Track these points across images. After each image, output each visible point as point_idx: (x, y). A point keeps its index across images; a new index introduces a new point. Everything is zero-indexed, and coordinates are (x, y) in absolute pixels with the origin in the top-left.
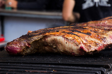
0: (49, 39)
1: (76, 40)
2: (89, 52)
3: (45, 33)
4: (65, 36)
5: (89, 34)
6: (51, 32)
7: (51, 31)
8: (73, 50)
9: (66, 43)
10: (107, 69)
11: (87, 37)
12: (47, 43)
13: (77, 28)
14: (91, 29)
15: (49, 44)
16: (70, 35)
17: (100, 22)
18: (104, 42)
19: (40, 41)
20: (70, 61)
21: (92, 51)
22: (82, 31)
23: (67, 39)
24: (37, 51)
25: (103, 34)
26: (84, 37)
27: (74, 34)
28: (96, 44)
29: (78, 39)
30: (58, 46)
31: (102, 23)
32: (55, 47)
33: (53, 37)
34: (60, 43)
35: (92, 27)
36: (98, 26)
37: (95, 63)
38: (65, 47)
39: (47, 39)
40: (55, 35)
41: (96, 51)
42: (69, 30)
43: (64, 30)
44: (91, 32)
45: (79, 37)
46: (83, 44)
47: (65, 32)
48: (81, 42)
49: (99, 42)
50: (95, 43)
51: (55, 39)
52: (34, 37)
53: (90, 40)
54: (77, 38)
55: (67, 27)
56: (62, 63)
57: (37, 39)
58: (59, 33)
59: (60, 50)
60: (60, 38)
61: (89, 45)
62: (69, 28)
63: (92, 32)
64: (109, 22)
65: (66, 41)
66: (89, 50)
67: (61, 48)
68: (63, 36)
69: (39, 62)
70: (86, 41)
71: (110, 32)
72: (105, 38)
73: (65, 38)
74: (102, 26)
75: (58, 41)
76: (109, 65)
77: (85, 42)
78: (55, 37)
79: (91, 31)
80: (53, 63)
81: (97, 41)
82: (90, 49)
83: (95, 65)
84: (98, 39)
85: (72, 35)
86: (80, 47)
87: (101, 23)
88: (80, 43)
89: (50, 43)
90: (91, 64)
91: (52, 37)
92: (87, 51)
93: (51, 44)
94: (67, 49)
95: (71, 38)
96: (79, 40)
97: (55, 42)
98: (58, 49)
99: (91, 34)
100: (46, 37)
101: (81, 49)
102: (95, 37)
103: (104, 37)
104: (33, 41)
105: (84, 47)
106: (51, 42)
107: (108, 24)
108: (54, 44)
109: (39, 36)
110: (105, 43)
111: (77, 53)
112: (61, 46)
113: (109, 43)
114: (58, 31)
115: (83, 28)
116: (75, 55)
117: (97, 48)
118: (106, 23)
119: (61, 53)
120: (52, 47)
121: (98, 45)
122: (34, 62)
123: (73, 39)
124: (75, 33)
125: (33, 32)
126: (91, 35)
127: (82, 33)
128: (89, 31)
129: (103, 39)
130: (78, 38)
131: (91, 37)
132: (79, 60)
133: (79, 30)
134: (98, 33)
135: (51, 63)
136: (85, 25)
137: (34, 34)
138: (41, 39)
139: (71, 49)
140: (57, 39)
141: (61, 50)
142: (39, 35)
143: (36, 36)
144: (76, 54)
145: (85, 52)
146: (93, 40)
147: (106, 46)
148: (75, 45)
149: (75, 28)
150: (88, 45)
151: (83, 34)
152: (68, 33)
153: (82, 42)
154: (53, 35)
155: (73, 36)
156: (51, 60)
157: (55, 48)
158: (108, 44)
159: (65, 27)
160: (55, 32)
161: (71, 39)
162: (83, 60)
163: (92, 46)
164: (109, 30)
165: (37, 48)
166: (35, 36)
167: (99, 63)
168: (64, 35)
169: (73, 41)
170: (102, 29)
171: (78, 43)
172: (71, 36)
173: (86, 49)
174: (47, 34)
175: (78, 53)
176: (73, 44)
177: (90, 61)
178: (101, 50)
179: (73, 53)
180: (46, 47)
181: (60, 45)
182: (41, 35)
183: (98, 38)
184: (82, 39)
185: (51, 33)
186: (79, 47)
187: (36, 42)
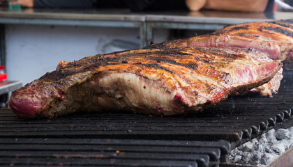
0: (106, 80)
1: (165, 80)
2: (194, 106)
3: (97, 66)
4: (142, 73)
5: (192, 66)
6: (111, 64)
7: (110, 60)
8: (159, 102)
9: (145, 87)
10: (232, 143)
11: (189, 73)
12: (102, 88)
13: (168, 54)
14: (197, 55)
15: (107, 91)
16: (153, 70)
17: (216, 39)
18: (226, 83)
19: (85, 85)
20: (155, 129)
21: (202, 103)
22: (177, 61)
23: (146, 78)
24: (79, 106)
25: (223, 66)
26: (183, 73)
27: (162, 68)
28: (209, 89)
29: (170, 79)
30: (127, 95)
31: (220, 41)
32: (119, 96)
33: (115, 76)
34: (131, 89)
35: (198, 50)
36: (211, 46)
37: (208, 132)
38: (141, 96)
39: (101, 80)
40: (118, 71)
41: (208, 103)
42: (151, 58)
43: (139, 59)
44: (198, 63)
45: (172, 73)
46: (180, 89)
47: (140, 63)
48: (177, 85)
49: (216, 83)
50: (207, 85)
51: (119, 79)
52: (73, 76)
53: (196, 80)
54: (168, 77)
55: (145, 51)
56: (136, 133)
57: (80, 81)
58: (128, 66)
59: (131, 103)
60: (130, 78)
61: (195, 92)
62: (150, 53)
63: (200, 62)
64: (234, 38)
65: (143, 84)
66: (194, 102)
67: (132, 99)
68: (138, 73)
69: (84, 133)
70: (188, 81)
71: (236, 60)
72: (228, 74)
73: (140, 76)
74: (220, 46)
75: (127, 83)
76: (237, 134)
77: (184, 84)
78: (120, 76)
79: (198, 59)
80: (116, 133)
81: (211, 81)
82: (196, 98)
83: (208, 135)
84: (212, 77)
85: (156, 69)
86: (176, 96)
87: (218, 40)
88: (174, 88)
89: (108, 89)
90: (200, 133)
91: (112, 75)
92: (190, 104)
93: (112, 91)
94: (146, 101)
95: (154, 76)
96: (173, 81)
97: (120, 86)
98: (127, 101)
99: (197, 66)
100: (99, 75)
101: (178, 100)
102: (205, 73)
103: (225, 73)
104: (71, 84)
105: (183, 97)
106: (112, 86)
107: (232, 42)
108: (118, 90)
109: (84, 74)
110: (228, 86)
111: (167, 110)
112: (133, 95)
113: (235, 86)
114: (126, 62)
115: (180, 53)
116: (165, 114)
117: (210, 97)
118: (227, 39)
119: (133, 110)
120: (112, 96)
121: (214, 91)
122: (74, 133)
123: (159, 78)
124: (162, 65)
125: (70, 64)
126: (199, 69)
127: (178, 64)
128: (194, 60)
129: (222, 77)
130: (170, 76)
131: (199, 73)
132: (174, 125)
133: (171, 58)
134: (212, 63)
135: (111, 133)
136: (185, 44)
137: (72, 69)
138: (88, 80)
139: (154, 100)
140: (123, 80)
141: (134, 104)
142: (84, 70)
143: (77, 75)
144: (165, 111)
145: (186, 106)
146: (203, 78)
147: (230, 91)
148: (163, 93)
149: (163, 53)
150: (193, 90)
151: (181, 67)
152: (149, 66)
153: (180, 84)
154: (114, 70)
155: (159, 71)
156: (111, 126)
157: (120, 99)
158: (233, 88)
159: (141, 51)
160: (118, 64)
161: (156, 79)
162: (183, 125)
163: (200, 94)
164: (235, 57)
165: (80, 100)
166: (74, 73)
167: (216, 131)
168: (139, 71)
169: (160, 82)
170: (219, 55)
171: (170, 87)
172: (154, 72)
173: (187, 100)
174: (102, 68)
175: (171, 110)
176: (159, 91)
177: (197, 127)
178: (221, 101)
179: (160, 109)
180: (100, 98)
181: (131, 91)
182: (89, 72)
183: (212, 75)
184: (178, 77)
185: (111, 67)
186: (173, 97)
187: (77, 86)
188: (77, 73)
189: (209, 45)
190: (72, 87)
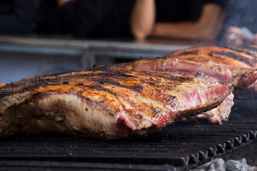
0: (45, 102)
1: (108, 102)
2: (138, 130)
3: (36, 87)
4: (84, 94)
5: (137, 88)
6: (52, 85)
7: (50, 81)
8: (101, 126)
9: (86, 110)
10: (178, 168)
11: (133, 96)
12: (41, 110)
13: (111, 75)
14: (142, 77)
15: (47, 114)
16: (96, 91)
17: (163, 62)
18: (172, 107)
19: (24, 106)
20: (96, 152)
21: (146, 127)
22: (121, 83)
23: (88, 100)
24: (17, 129)
25: (169, 89)
26: (127, 96)
27: (105, 90)
28: (154, 112)
29: (114, 101)
30: (68, 117)
31: (167, 65)
32: (59, 119)
33: (55, 97)
34: (72, 111)
35: (145, 73)
36: (157, 69)
37: (152, 156)
38: (83, 118)
39: (40, 102)
40: (59, 92)
41: (153, 126)
42: (93, 80)
43: (81, 80)
44: (143, 85)
45: (115, 95)
46: (124, 112)
47: (82, 84)
48: (121, 108)
49: (161, 107)
50: (152, 108)
51: (59, 101)
52: (10, 97)
53: (140, 103)
54: (111, 99)
55: (87, 73)
56: (77, 156)
57: (17, 102)
58: (69, 87)
59: (72, 127)
60: (71, 99)
61: (139, 115)
62: (93, 75)
63: (145, 85)
64: (182, 62)
65: (85, 106)
66: (138, 125)
67: (73, 123)
68: (79, 94)
69: (22, 155)
70: (132, 104)
71: (184, 83)
72: (174, 97)
73: (82, 97)
74: (166, 70)
75: (68, 105)
76: (183, 158)
77: (128, 107)
78: (61, 97)
79: (143, 81)
80: (56, 156)
81: (156, 104)
82: (141, 122)
83: (153, 159)
84: (158, 100)
85: (99, 90)
86: (119, 119)
87: (164, 64)
88: (118, 110)
89: (48, 111)
90: (143, 157)
91: (52, 96)
92: (134, 128)
93: (52, 114)
94: (88, 125)
95: (96, 98)
96: (116, 103)
97: (60, 108)
98: (67, 124)
99: (142, 89)
100: (39, 96)
101: (121, 122)
102: (150, 96)
103: (171, 96)
104: (8, 105)
105: (127, 120)
106: (52, 108)
107: (181, 66)
108: (58, 112)
109: (22, 95)
110: (174, 110)
111: (110, 133)
112: (74, 117)
113: (182, 110)
114: (67, 83)
115: (124, 75)
116: (108, 138)
117: (155, 121)
118: (174, 63)
119: (74, 133)
120: (52, 119)
121: (159, 114)
122: (11, 156)
123: (102, 99)
124: (105, 87)
125: (7, 86)
126: (144, 91)
127: (122, 86)
128: (139, 82)
129: (169, 100)
130: (114, 98)
131: (144, 95)
132: (117, 149)
133: (115, 80)
134: (158, 86)
135: (50, 156)
136: (130, 68)
137: (10, 89)
138: (27, 102)
139: (96, 123)
140: (64, 101)
141: (74, 127)
142: (23, 91)
143: (15, 95)
144: (108, 135)
145: (130, 129)
146: (148, 101)
147: (176, 115)
148: (106, 115)
149: (106, 75)
150: (137, 113)
151: (125, 89)
152: (91, 87)
153: (124, 107)
154: (55, 91)
155: (102, 93)
156: (51, 149)
157: (60, 122)
158: (180, 112)
159: (83, 73)
160: (59, 84)
161: (98, 101)
162: (126, 149)
163: (144, 117)
164: (182, 80)
165: (17, 122)
166: (12, 93)
167: (161, 156)
168: (82, 92)
169: (102, 104)
170: (166, 78)
171: (113, 110)
172: (96, 94)
173: (131, 123)
174: (41, 89)
175: (114, 134)
176: (101, 113)
177: (140, 151)
178: (166, 125)
179: (103, 132)
180: (39, 121)
181: (72, 114)
182: (28, 93)
183: (157, 98)
184: (122, 100)
185: (51, 88)
186: (116, 119)
187: (15, 107)
188: (16, 93)
189: (155, 68)
190: (9, 108)
